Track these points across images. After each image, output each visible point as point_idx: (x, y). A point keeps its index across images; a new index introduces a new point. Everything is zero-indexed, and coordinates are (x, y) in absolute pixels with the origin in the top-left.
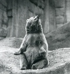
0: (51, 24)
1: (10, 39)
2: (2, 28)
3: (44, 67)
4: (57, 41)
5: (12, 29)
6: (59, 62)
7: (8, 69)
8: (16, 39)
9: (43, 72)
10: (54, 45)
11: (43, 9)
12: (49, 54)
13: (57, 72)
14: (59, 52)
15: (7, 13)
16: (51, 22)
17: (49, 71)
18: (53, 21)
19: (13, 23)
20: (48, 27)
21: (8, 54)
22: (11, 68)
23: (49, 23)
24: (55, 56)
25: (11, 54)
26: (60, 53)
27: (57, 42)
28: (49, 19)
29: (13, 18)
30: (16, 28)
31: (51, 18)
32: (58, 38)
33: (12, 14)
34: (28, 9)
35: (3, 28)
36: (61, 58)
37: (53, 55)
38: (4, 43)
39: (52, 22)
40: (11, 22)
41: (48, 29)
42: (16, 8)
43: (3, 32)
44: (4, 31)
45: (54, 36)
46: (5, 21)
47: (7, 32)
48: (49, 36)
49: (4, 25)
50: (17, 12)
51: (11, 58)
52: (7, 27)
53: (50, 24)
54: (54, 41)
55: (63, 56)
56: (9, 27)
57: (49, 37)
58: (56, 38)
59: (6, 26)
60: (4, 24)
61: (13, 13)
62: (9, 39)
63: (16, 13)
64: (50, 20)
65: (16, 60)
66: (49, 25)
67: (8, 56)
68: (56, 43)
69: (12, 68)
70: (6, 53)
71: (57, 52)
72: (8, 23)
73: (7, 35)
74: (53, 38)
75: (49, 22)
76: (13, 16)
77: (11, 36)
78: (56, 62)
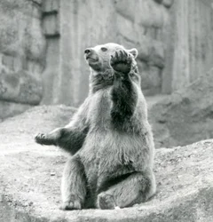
0: (197, 57)
1: (46, 112)
2: (26, 76)
3: (139, 203)
4: (208, 116)
5: (60, 76)
6: (188, 185)
7: (20, 209)
8: (65, 111)
9: (130, 217)
10: (197, 131)
11: (168, 7)
12: (163, 160)
13: (172, 217)
14: (195, 152)
15: (42, 25)
16: (197, 52)
17: (148, 214)
18: (203, 46)
19: (61, 56)
20: (184, 68)
21: (28, 161)
22: (31, 204)
23: (190, 55)
24: (179, 166)
25: (40, 161)
26: (196, 156)
27: (208, 119)
28: (190, 40)
29: (61, 41)
30: (73, 72)
31: (196, 38)
32: (210, 107)
33: (57, 26)
34: (113, 10)
35: (30, 73)
36: (197, 173)
37: (174, 161)
38: (24, 124)
39: (200, 49)
40: (56, 52)
41: (184, 74)
42: (72, 8)
43: (30, 87)
44: (34, 85)
45: (198, 100)
46: (35, 50)
47: (41, 88)
48: (181, 100)
49: (31, 65)
50: (76, 19)
51: (37, 173)
52: (42, 72)
53: (193, 58)
54: (196, 116)
55: (204, 164)
56: (48, 71)
57: (182, 103)
58: (203, 106)
59: (37, 67)
60: (33, 60)
61: (61, 25)
62: (43, 111)
63: (71, 25)
64: (193, 44)
65: (53, 178)
66: (191, 60)
67: (29, 167)
68: (205, 122)
69: (34, 204)
70: (23, 158)
71: (186, 154)
72: (45, 58)
73: (41, 97)
74: (193, 106)
75: (190, 50)
76: (61, 33)
77: (56, 100)
78: (181, 187)
